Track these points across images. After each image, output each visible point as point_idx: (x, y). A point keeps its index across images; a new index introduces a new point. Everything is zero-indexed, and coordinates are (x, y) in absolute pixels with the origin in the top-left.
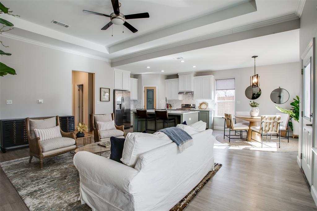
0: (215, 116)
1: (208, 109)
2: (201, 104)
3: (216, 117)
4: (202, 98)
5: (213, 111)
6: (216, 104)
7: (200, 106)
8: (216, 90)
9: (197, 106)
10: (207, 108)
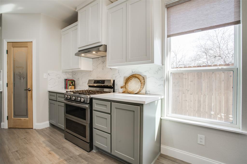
0: (165, 117)
1: (146, 93)
2: (128, 80)
3: (167, 120)
4: (127, 60)
5: (160, 101)
6: (168, 79)
7: (126, 83)
8: (169, 36)
9: (119, 83)
10: (143, 91)
